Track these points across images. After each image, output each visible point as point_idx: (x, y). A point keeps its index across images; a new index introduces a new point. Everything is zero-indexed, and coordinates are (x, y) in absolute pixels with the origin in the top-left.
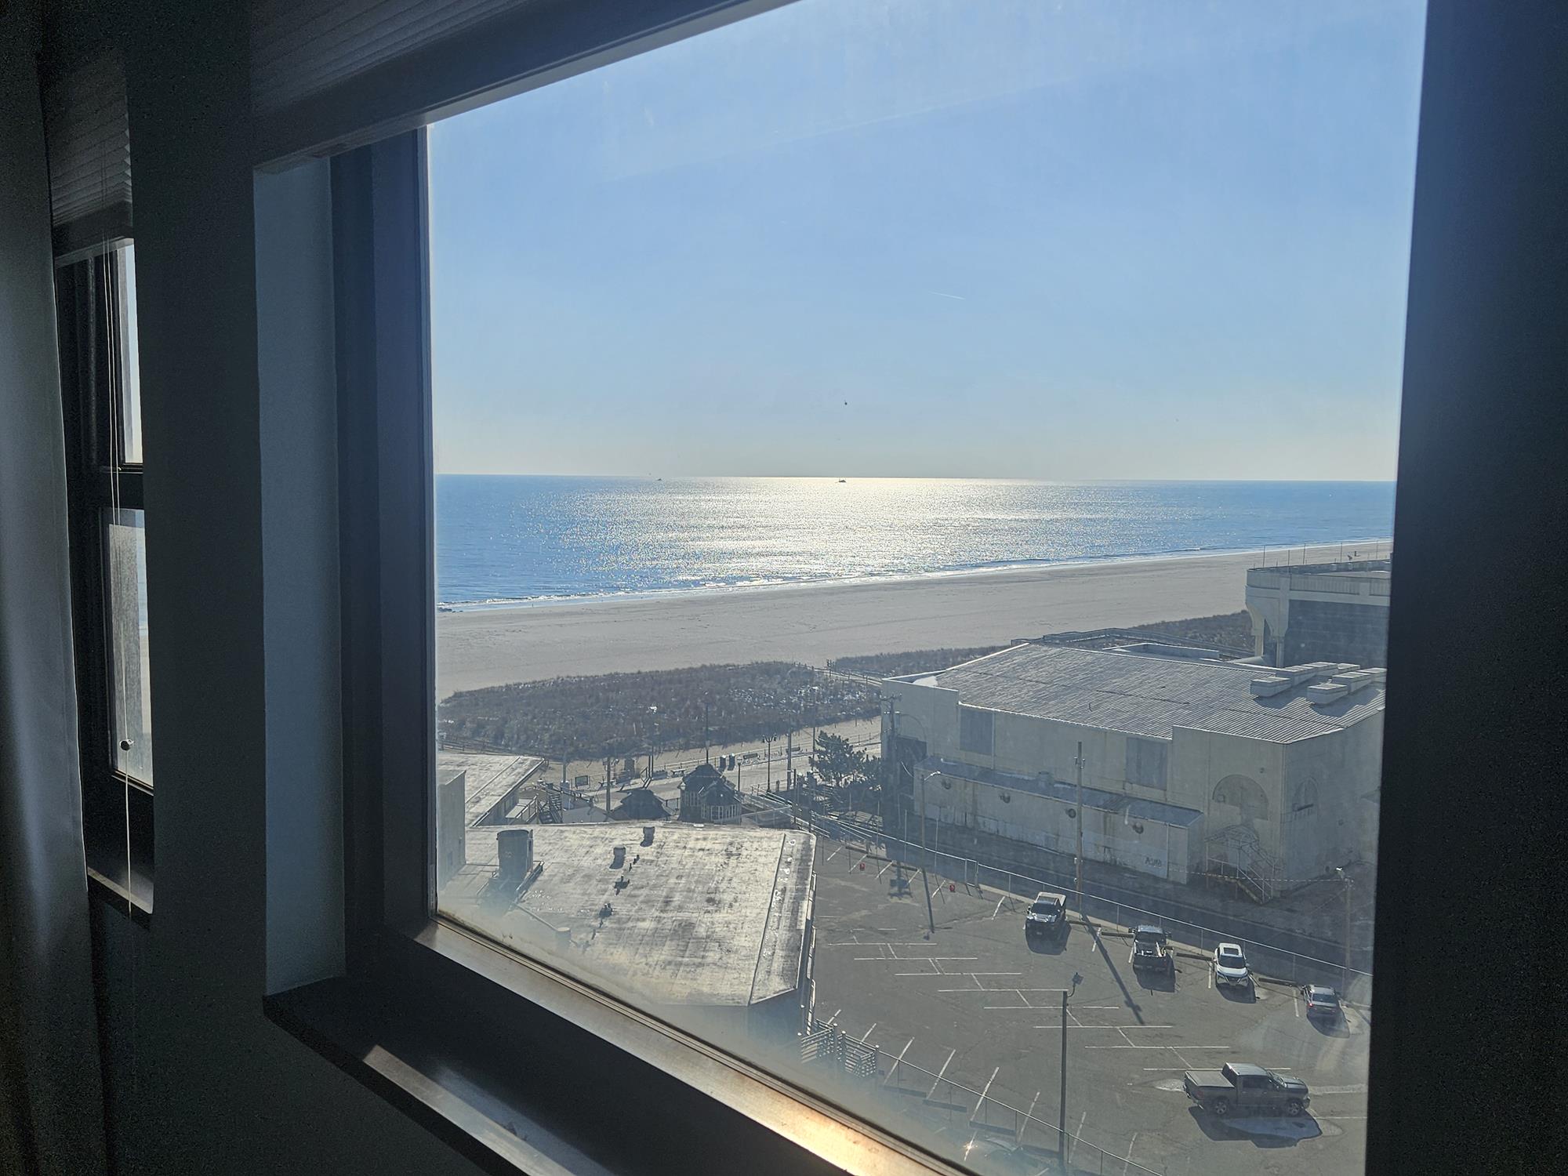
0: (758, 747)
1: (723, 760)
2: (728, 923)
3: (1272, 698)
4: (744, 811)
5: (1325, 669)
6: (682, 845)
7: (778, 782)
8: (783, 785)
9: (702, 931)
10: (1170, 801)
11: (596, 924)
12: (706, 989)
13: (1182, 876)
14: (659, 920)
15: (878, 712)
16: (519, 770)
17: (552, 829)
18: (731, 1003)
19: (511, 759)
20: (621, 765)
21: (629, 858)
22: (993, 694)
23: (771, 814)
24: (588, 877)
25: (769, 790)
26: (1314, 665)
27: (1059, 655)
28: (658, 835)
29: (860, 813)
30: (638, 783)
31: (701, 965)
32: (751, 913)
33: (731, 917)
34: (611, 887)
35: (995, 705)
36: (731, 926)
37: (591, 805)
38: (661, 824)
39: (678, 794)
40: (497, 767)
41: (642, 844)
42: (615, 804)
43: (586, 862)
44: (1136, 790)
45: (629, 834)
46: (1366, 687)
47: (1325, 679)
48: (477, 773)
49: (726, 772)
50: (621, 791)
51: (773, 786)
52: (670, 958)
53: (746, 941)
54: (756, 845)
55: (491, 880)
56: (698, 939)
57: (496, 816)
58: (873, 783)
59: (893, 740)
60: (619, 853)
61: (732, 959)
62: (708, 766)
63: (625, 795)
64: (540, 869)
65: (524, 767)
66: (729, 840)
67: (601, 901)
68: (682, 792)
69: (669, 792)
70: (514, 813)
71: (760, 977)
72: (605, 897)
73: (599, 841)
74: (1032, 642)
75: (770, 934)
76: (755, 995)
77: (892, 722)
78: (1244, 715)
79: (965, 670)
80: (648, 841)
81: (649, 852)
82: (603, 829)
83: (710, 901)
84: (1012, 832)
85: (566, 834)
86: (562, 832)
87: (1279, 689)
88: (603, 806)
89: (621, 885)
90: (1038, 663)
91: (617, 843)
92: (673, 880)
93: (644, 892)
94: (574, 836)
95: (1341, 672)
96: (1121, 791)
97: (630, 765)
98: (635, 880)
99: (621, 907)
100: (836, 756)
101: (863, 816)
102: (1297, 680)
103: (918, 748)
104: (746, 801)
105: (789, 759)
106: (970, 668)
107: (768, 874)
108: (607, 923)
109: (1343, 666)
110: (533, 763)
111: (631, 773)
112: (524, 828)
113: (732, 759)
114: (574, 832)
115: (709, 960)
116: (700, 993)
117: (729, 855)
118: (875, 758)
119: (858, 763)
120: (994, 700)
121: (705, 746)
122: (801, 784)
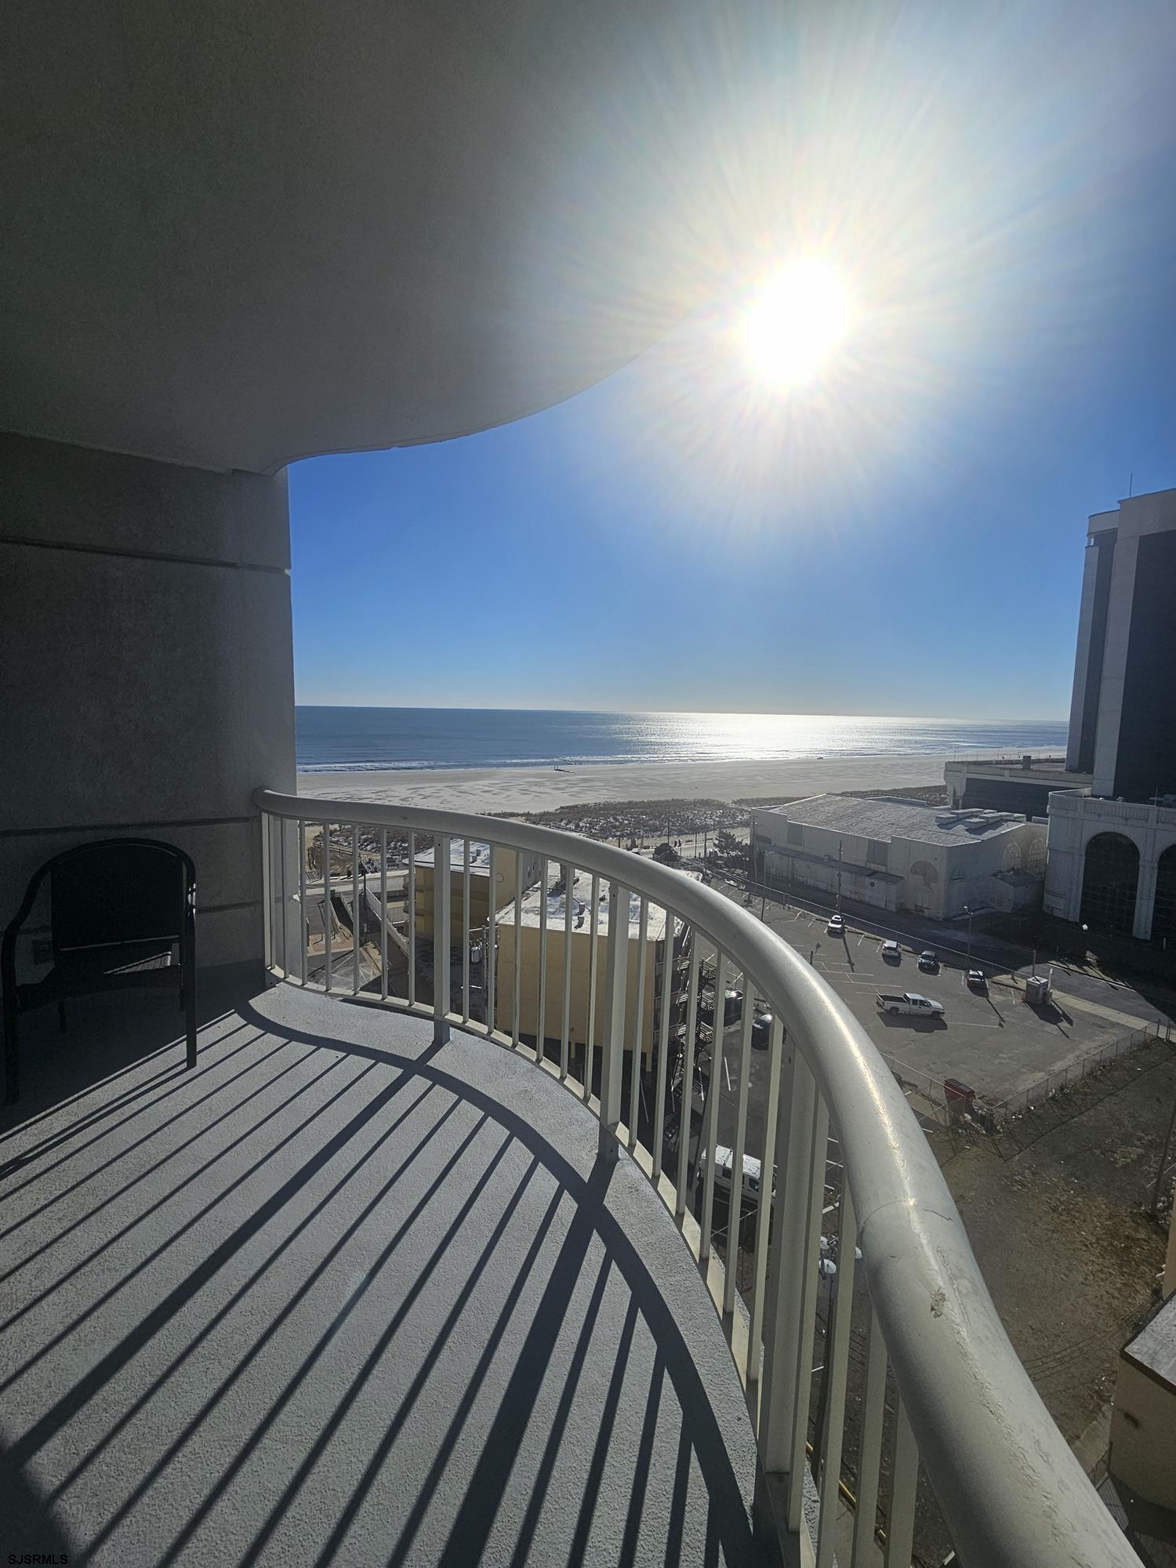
0: (692, 837)
1: (676, 842)
3: (945, 825)
4: (682, 865)
5: (976, 812)
7: (699, 853)
8: (702, 855)
10: (889, 872)
13: (893, 908)
15: (749, 825)
20: (629, 842)
22: (805, 817)
25: (695, 857)
26: (972, 810)
27: (841, 800)
29: (737, 870)
35: (805, 822)
44: (873, 866)
46: (997, 821)
47: (976, 817)
51: (697, 855)
58: (745, 856)
59: (755, 836)
62: (667, 845)
74: (827, 794)
77: (756, 828)
78: (930, 833)
79: (792, 806)
84: (811, 882)
87: (951, 820)
90: (830, 804)
95: (986, 813)
96: (864, 865)
97: (633, 842)
100: (727, 842)
101: (739, 871)
102: (961, 817)
103: (767, 840)
104: (685, 860)
105: (705, 843)
106: (794, 805)
109: (986, 811)
113: (680, 842)
118: (747, 844)
119: (738, 846)
120: (805, 820)
121: (669, 836)
122: (710, 855)
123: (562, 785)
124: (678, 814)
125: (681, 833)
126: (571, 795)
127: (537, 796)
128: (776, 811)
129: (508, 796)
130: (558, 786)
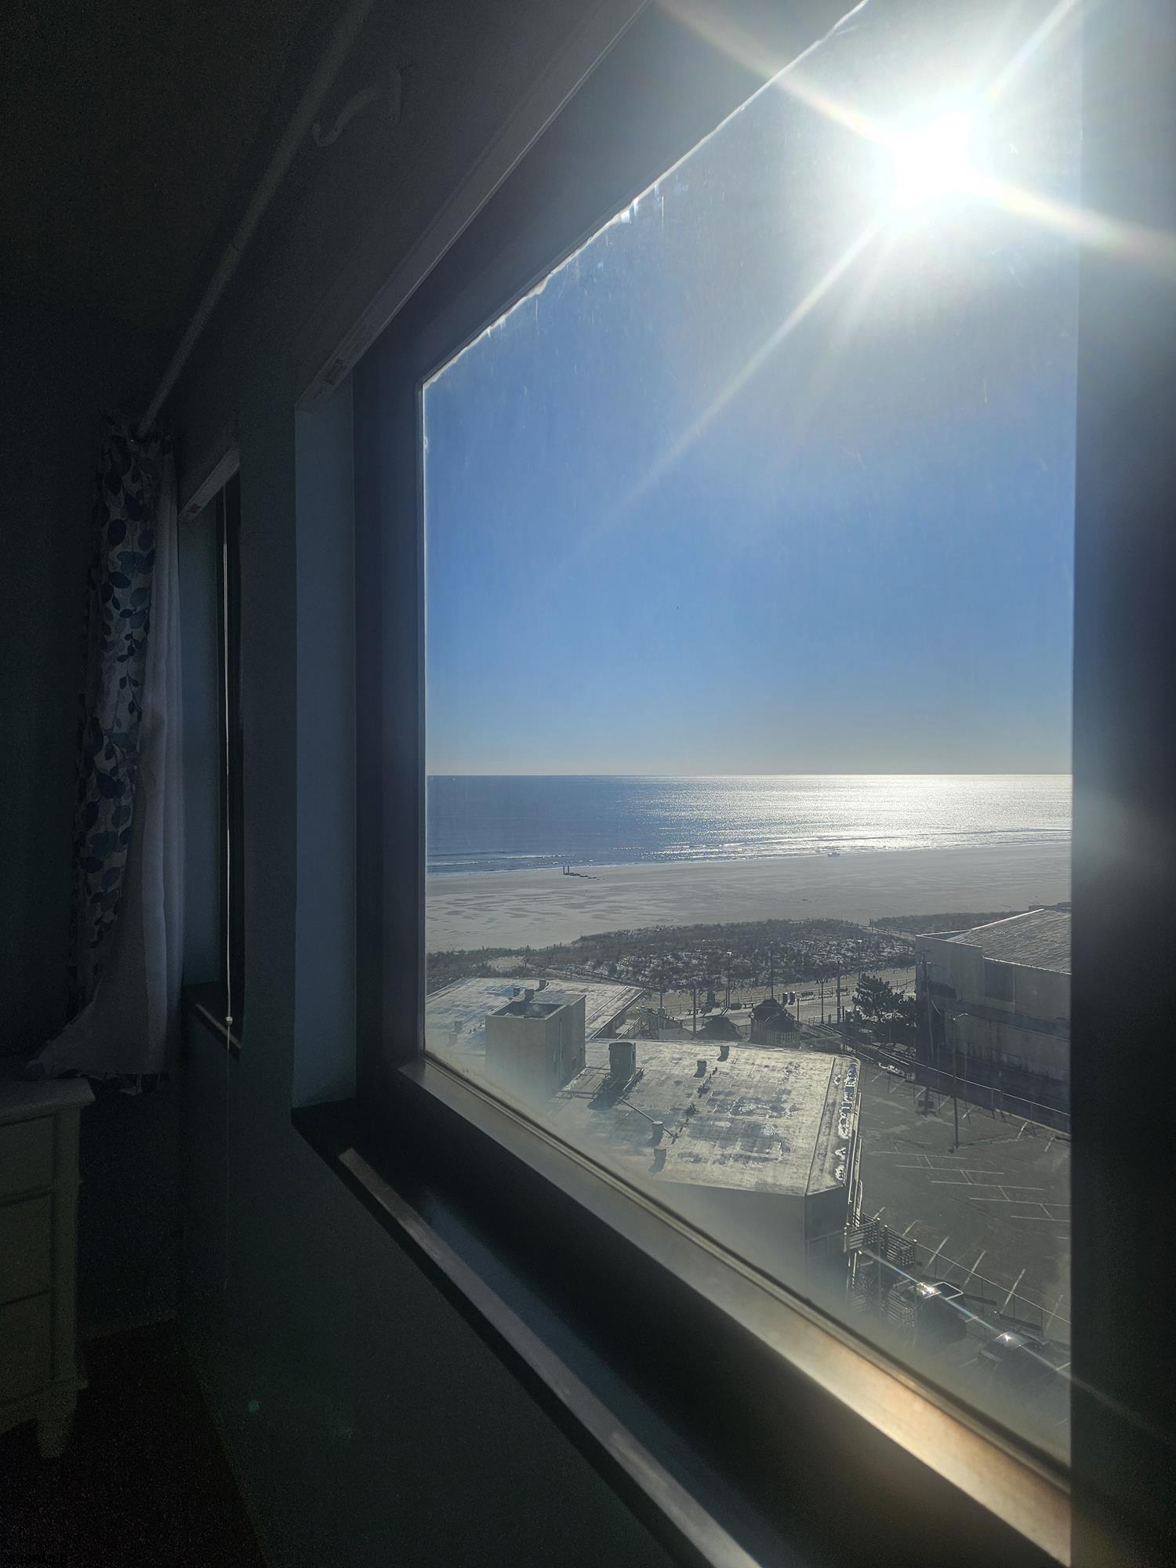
0: (813, 986)
1: (785, 997)
2: (788, 1128)
4: (802, 1038)
6: (751, 1061)
7: (830, 1016)
8: (834, 1019)
9: (767, 1132)
11: (683, 1120)
12: (770, 1180)
14: (732, 1121)
15: (912, 963)
16: (626, 997)
17: (650, 1044)
18: (790, 1193)
19: (621, 988)
20: (704, 998)
21: (710, 1069)
22: (1013, 951)
23: (824, 1042)
24: (678, 1083)
25: (822, 1022)
28: (733, 1052)
29: (898, 1045)
30: (716, 1012)
31: (766, 1160)
32: (807, 1120)
33: (790, 1122)
34: (695, 1091)
35: (1015, 959)
36: (791, 1130)
37: (681, 1026)
38: (735, 1044)
39: (749, 1021)
40: (610, 994)
41: (719, 1060)
42: (699, 1028)
43: (677, 1071)
45: (709, 1052)
48: (595, 997)
49: (787, 1006)
50: (703, 1017)
51: (826, 1019)
52: (742, 1152)
53: (803, 1142)
54: (811, 1065)
55: (604, 1081)
56: (764, 1138)
57: (608, 1031)
58: (910, 1020)
59: (923, 984)
60: (702, 1064)
61: (791, 1157)
62: (773, 1001)
63: (706, 1021)
64: (641, 1075)
65: (631, 994)
66: (789, 1060)
67: (688, 1102)
68: (752, 1020)
69: (742, 1019)
70: (623, 1030)
71: (816, 1173)
72: (690, 1099)
73: (686, 1056)
74: (1046, 908)
75: (823, 1138)
76: (811, 1188)
77: (925, 970)
79: (987, 929)
80: (724, 1057)
81: (724, 1066)
82: (690, 1046)
83: (774, 1109)
84: (1033, 1067)
85: (661, 1048)
86: (658, 1046)
88: (691, 1028)
89: (703, 1091)
90: (1053, 926)
91: (699, 1057)
92: (743, 1090)
93: (721, 1097)
94: (668, 1050)
97: (711, 997)
98: (714, 1088)
99: (704, 1109)
100: (876, 995)
101: (900, 1047)
103: (948, 992)
104: (804, 1029)
105: (839, 997)
106: (992, 928)
107: (821, 1090)
108: (692, 1120)
110: (637, 991)
111: (712, 1003)
112: (629, 1041)
113: (793, 996)
114: (667, 1048)
115: (773, 1156)
116: (765, 1184)
117: (790, 1072)
118: (911, 999)
119: (894, 1002)
120: (1015, 955)
121: (770, 984)
122: (848, 1019)
123: (581, 900)
124: (782, 946)
125: (789, 980)
126: (595, 917)
127: (539, 919)
128: (959, 939)
129: (491, 920)
130: (572, 901)
